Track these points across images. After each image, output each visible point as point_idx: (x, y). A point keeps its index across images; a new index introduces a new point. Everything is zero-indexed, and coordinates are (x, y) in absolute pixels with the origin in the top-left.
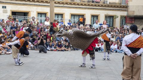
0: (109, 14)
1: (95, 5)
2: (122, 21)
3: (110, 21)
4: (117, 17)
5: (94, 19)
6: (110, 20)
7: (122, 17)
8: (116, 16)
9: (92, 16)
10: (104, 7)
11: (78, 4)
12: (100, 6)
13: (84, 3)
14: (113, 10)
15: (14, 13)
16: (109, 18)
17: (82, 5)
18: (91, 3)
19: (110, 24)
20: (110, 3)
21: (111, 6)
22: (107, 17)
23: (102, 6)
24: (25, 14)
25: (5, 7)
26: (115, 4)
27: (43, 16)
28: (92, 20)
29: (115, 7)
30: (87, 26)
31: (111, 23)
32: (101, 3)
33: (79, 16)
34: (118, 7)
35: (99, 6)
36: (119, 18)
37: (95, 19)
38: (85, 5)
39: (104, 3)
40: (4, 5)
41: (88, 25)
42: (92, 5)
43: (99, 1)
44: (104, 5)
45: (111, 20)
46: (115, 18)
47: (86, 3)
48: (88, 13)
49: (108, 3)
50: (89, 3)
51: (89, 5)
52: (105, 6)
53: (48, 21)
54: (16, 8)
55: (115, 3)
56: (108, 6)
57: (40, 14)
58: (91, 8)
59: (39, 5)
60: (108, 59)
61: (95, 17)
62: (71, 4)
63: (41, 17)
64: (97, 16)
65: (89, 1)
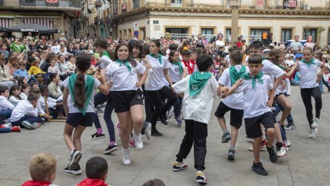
0: (310, 26)
1: (288, 13)
4: (324, 30)
5: (285, 34)
8: (321, 28)
9: (282, 29)
10: (301, 14)
11: (261, 13)
12: (296, 14)
13: (270, 11)
14: (316, 19)
15: (168, 30)
16: (310, 32)
17: (267, 13)
18: (282, 10)
20: (311, 8)
21: (314, 14)
22: (307, 30)
23: (299, 13)
24: (184, 30)
25: (157, 22)
27: (209, 32)
28: (282, 36)
29: (319, 14)
32: (297, 10)
33: (263, 30)
34: (324, 14)
35: (294, 13)
36: (326, 31)
38: (272, 13)
39: (302, 8)
40: (156, 19)
42: (283, 13)
43: (295, 6)
44: (302, 11)
46: (320, 32)
47: (274, 10)
48: (276, 26)
49: (309, 9)
50: (278, 10)
51: (278, 13)
52: (304, 13)
53: (221, 40)
54: (172, 23)
55: (320, 8)
56: (309, 13)
57: (205, 29)
58: (281, 18)
59: (204, 16)
61: (287, 31)
62: (250, 12)
63: (206, 33)
64: (290, 30)
65: (278, 8)
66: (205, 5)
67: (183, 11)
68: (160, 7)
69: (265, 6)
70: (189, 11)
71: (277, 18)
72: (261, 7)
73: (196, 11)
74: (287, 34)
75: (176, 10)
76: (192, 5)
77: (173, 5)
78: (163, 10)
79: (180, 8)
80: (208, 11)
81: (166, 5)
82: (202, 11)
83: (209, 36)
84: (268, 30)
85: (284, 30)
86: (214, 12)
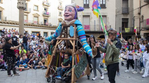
1: (46, 27)
11: (36, 26)
13: (39, 25)
17: (38, 26)
18: (44, 26)
20: (53, 26)
21: (54, 28)
23: (49, 27)
26: (55, 26)
32: (49, 26)
33: (37, 32)
35: (48, 27)
38: (40, 26)
42: (44, 27)
43: (48, 24)
44: (50, 27)
48: (42, 31)
50: (42, 26)
51: (42, 27)
52: (51, 27)
56: (53, 28)
59: (12, 26)
61: (46, 33)
62: (32, 25)
65: (42, 25)
66: (12, 21)
67: (1, 22)
69: (38, 23)
70: (4, 23)
72: (36, 24)
73: (8, 23)
74: (46, 34)
76: (6, 21)
80: (14, 24)
82: (11, 23)
84: (39, 32)
85: (45, 33)
86: (16, 24)
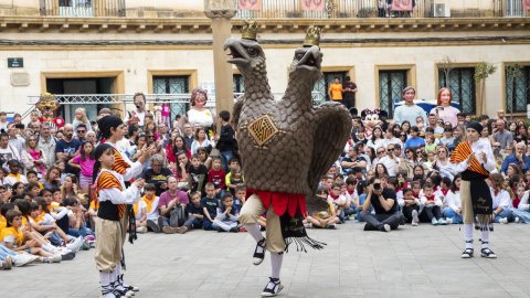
0: (453, 61)
1: (393, 28)
2: (514, 84)
3: (460, 89)
4: (491, 71)
5: (389, 83)
6: (460, 83)
7: (509, 69)
8: (485, 65)
9: (381, 72)
10: (428, 30)
12: (415, 30)
13: (343, 22)
14: (470, 41)
15: (56, 84)
16: (456, 78)
17: (335, 28)
18: (375, 20)
19: (461, 101)
20: (454, 13)
21: (462, 27)
22: (447, 73)
23: (421, 27)
24: (103, 84)
25: (20, 63)
26: (475, 16)
27: (174, 86)
28: (381, 89)
29: (476, 27)
30: (369, 116)
31: (466, 98)
32: (413, 19)
33: (330, 76)
34: (489, 27)
35: (407, 28)
36: (499, 73)
37: (393, 84)
38: (350, 28)
39: (430, 14)
40: (15, 54)
41: (372, 113)
42: (379, 28)
43: (409, 7)
44: (429, 22)
45: (466, 86)
46: (484, 76)
47: (353, 20)
48: (364, 64)
49: (447, 14)
50: (365, 21)
51: (364, 28)
52: (435, 27)
53: (201, 108)
55: (478, 13)
56: (449, 27)
57: (163, 80)
58: (376, 41)
59: (158, 43)
60: (485, 255)
61: (395, 77)
62: (288, 28)
63: (168, 91)
64: (402, 74)
65: (363, 13)
66: (160, 12)
67: (95, 27)
68: (26, 19)
69: (330, 10)
70: (115, 28)
71: (363, 41)
72: (317, 14)
73: (133, 27)
74: (396, 84)
75: (76, 27)
76: (122, 12)
77: (65, 13)
78: (35, 27)
79: (85, 20)
80: (170, 28)
81: (43, 11)
82: (151, 28)
83: (177, 96)
84: (342, 74)
85: (387, 74)
86: (187, 28)
